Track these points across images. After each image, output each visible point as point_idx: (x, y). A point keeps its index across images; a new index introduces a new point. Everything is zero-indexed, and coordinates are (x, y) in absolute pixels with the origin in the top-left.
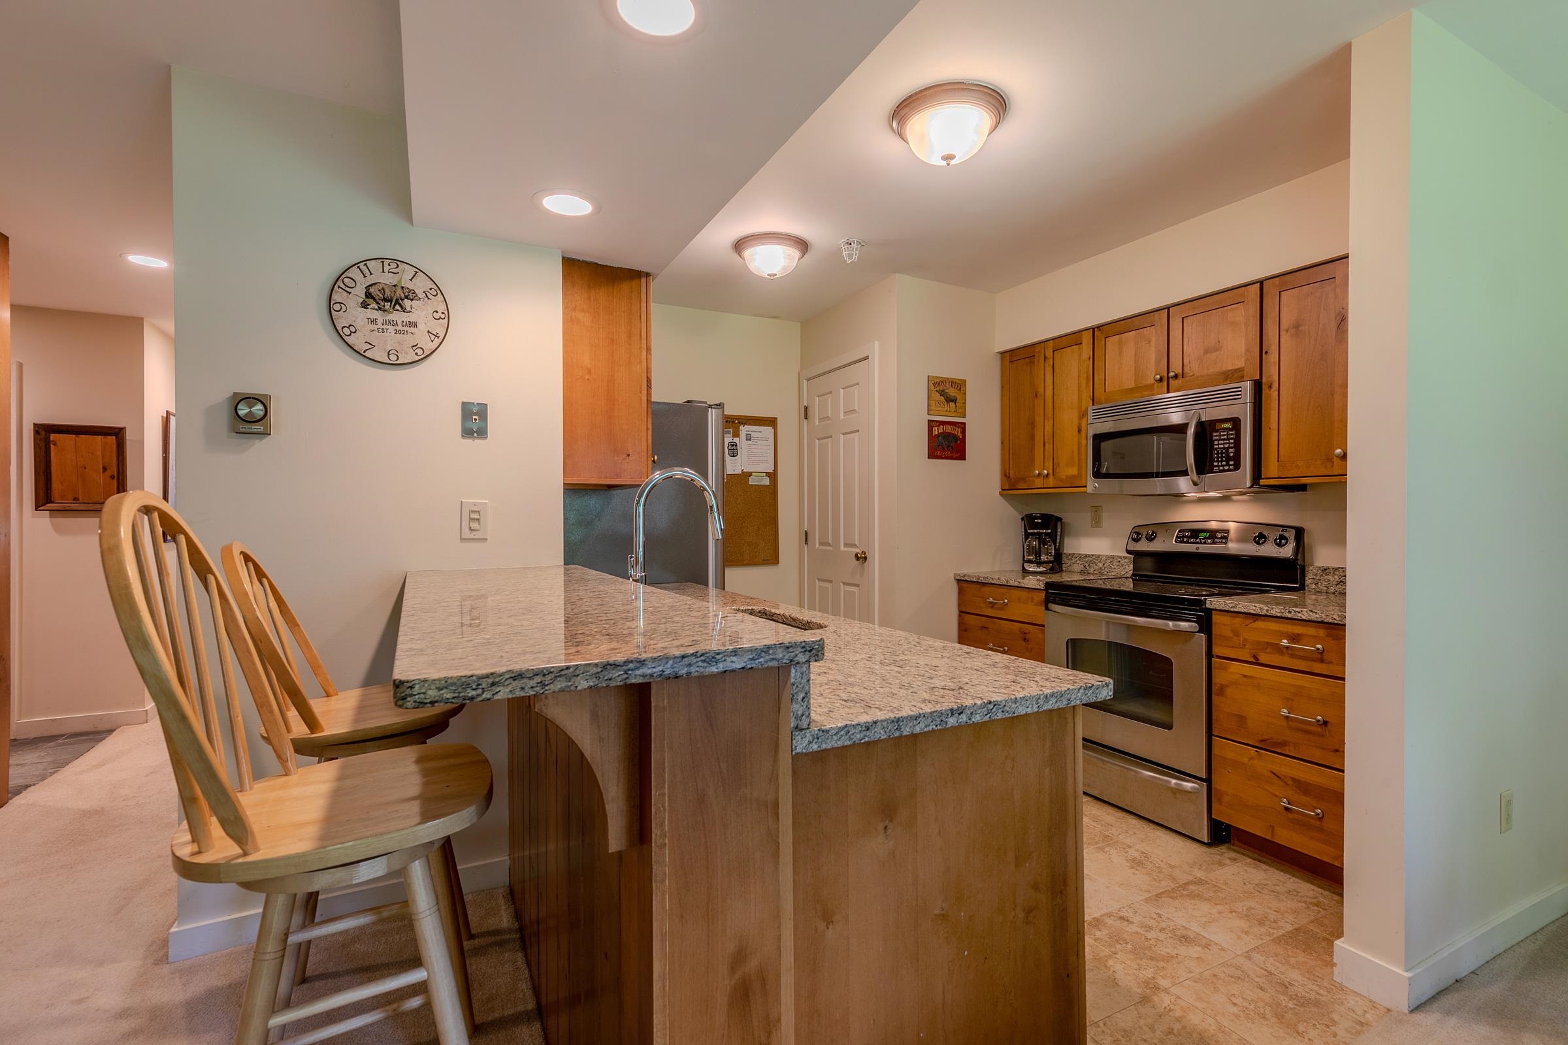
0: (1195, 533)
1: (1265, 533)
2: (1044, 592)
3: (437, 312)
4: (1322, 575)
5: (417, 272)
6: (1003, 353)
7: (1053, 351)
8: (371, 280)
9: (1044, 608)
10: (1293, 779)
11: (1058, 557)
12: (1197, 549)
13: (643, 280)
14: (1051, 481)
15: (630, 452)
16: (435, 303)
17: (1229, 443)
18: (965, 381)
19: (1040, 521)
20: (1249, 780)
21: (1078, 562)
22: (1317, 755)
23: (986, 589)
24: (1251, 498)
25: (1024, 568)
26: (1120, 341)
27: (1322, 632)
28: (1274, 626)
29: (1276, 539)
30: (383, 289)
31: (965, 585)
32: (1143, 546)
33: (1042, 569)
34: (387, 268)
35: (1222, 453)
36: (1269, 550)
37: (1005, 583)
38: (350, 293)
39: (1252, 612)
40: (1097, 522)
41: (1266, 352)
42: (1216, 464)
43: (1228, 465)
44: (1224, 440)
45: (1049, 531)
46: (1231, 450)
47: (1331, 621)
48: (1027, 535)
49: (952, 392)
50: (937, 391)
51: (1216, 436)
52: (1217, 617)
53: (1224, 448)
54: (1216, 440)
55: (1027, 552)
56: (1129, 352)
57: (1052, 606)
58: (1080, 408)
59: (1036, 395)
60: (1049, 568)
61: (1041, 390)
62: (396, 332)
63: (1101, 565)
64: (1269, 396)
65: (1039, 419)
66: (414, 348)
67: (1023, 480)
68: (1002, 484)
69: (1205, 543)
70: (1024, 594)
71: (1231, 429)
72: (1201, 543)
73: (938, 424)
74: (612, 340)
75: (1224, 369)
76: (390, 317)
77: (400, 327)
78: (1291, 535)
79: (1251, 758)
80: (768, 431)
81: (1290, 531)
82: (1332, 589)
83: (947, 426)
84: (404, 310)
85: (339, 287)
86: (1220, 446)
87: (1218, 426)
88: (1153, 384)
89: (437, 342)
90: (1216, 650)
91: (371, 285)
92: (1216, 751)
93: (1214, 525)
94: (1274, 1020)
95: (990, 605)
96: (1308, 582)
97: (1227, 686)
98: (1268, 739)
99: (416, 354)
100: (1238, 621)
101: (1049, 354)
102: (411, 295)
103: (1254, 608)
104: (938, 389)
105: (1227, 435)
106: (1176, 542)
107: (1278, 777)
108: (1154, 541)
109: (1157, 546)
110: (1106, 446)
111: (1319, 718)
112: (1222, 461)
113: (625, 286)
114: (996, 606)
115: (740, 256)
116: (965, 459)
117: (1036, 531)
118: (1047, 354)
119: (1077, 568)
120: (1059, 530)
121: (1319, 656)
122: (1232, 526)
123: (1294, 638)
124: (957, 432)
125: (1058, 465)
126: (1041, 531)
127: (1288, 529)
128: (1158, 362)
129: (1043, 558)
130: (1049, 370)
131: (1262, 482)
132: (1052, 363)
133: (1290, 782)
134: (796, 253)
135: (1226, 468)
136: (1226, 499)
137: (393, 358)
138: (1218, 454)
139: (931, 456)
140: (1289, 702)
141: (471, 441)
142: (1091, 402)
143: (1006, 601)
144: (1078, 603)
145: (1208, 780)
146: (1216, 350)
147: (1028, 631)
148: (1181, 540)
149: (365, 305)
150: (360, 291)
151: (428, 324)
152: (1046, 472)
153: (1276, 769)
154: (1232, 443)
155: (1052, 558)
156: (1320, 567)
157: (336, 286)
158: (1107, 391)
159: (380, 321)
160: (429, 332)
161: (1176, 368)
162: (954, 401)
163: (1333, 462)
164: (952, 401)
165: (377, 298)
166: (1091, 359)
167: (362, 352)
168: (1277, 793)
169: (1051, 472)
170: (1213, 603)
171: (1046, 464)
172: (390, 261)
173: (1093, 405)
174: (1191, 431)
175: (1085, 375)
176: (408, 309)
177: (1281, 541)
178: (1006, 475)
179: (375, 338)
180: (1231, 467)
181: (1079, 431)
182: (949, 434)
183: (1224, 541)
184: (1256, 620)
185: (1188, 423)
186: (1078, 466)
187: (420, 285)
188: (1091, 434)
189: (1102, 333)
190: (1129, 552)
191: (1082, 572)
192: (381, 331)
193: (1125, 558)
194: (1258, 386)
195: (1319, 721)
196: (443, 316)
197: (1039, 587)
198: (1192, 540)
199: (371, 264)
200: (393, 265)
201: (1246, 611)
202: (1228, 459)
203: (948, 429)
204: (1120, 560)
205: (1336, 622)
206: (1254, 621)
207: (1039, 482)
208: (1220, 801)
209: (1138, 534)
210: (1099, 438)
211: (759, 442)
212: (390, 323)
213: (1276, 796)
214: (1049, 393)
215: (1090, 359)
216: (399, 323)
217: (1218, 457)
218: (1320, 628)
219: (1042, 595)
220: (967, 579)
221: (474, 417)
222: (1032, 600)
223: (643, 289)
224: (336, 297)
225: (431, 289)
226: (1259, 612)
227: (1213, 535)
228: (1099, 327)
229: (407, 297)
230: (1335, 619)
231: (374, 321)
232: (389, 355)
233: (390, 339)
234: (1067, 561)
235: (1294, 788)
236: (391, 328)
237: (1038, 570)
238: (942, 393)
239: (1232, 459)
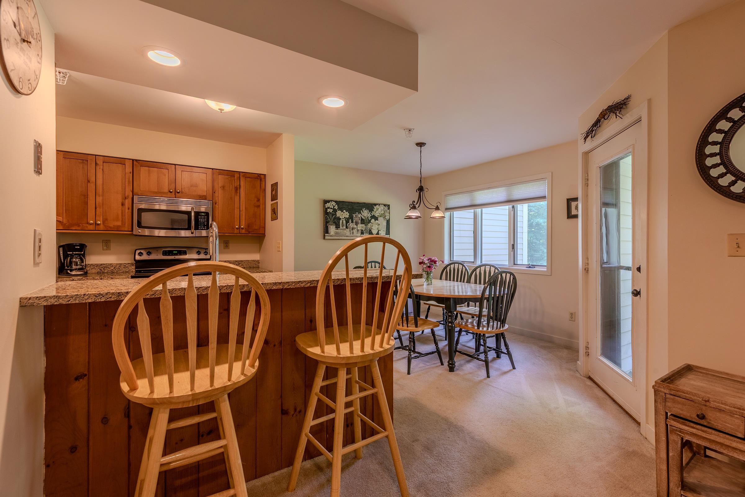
1: (200, 251)
7: (103, 162)
11: (85, 265)
14: (102, 227)
19: (79, 247)
21: (95, 268)
26: (149, 170)
29: (204, 253)
32: (144, 258)
35: (202, 223)
40: (107, 248)
41: (214, 193)
42: (200, 227)
43: (204, 227)
44: (202, 219)
45: (82, 253)
46: (205, 223)
51: (200, 217)
53: (203, 222)
54: (200, 219)
56: (154, 176)
58: (123, 194)
59: (89, 181)
61: (93, 179)
63: (112, 268)
65: (91, 194)
69: (177, 255)
71: (205, 215)
72: (175, 255)
75: (199, 194)
86: (201, 221)
87: (202, 214)
88: (167, 193)
101: (100, 163)
105: (204, 217)
106: (163, 255)
108: (150, 255)
109: (154, 257)
110: (143, 214)
112: (202, 226)
117: (75, 253)
118: (97, 162)
119: (95, 271)
120: (86, 252)
125: (107, 219)
126: (79, 253)
128: (170, 184)
130: (100, 171)
132: (101, 168)
135: (204, 229)
138: (200, 223)
141: (36, 175)
142: (132, 193)
146: (196, 186)
148: (165, 254)
152: (98, 222)
154: (206, 220)
158: (141, 190)
161: (179, 189)
163: (235, 230)
166: (132, 173)
169: (101, 222)
171: (98, 218)
173: (135, 194)
174: (193, 214)
175: (127, 180)
177: (206, 253)
180: (205, 229)
181: (123, 205)
183: (185, 254)
186: (122, 221)
188: (136, 207)
189: (138, 164)
190: (133, 261)
191: (98, 273)
193: (129, 264)
194: (213, 203)
198: (170, 254)
202: (204, 226)
204: (125, 265)
209: (141, 252)
210: (142, 211)
214: (100, 182)
215: (130, 173)
217: (200, 225)
227: (180, 252)
228: (136, 160)
234: (87, 268)
239: (206, 226)
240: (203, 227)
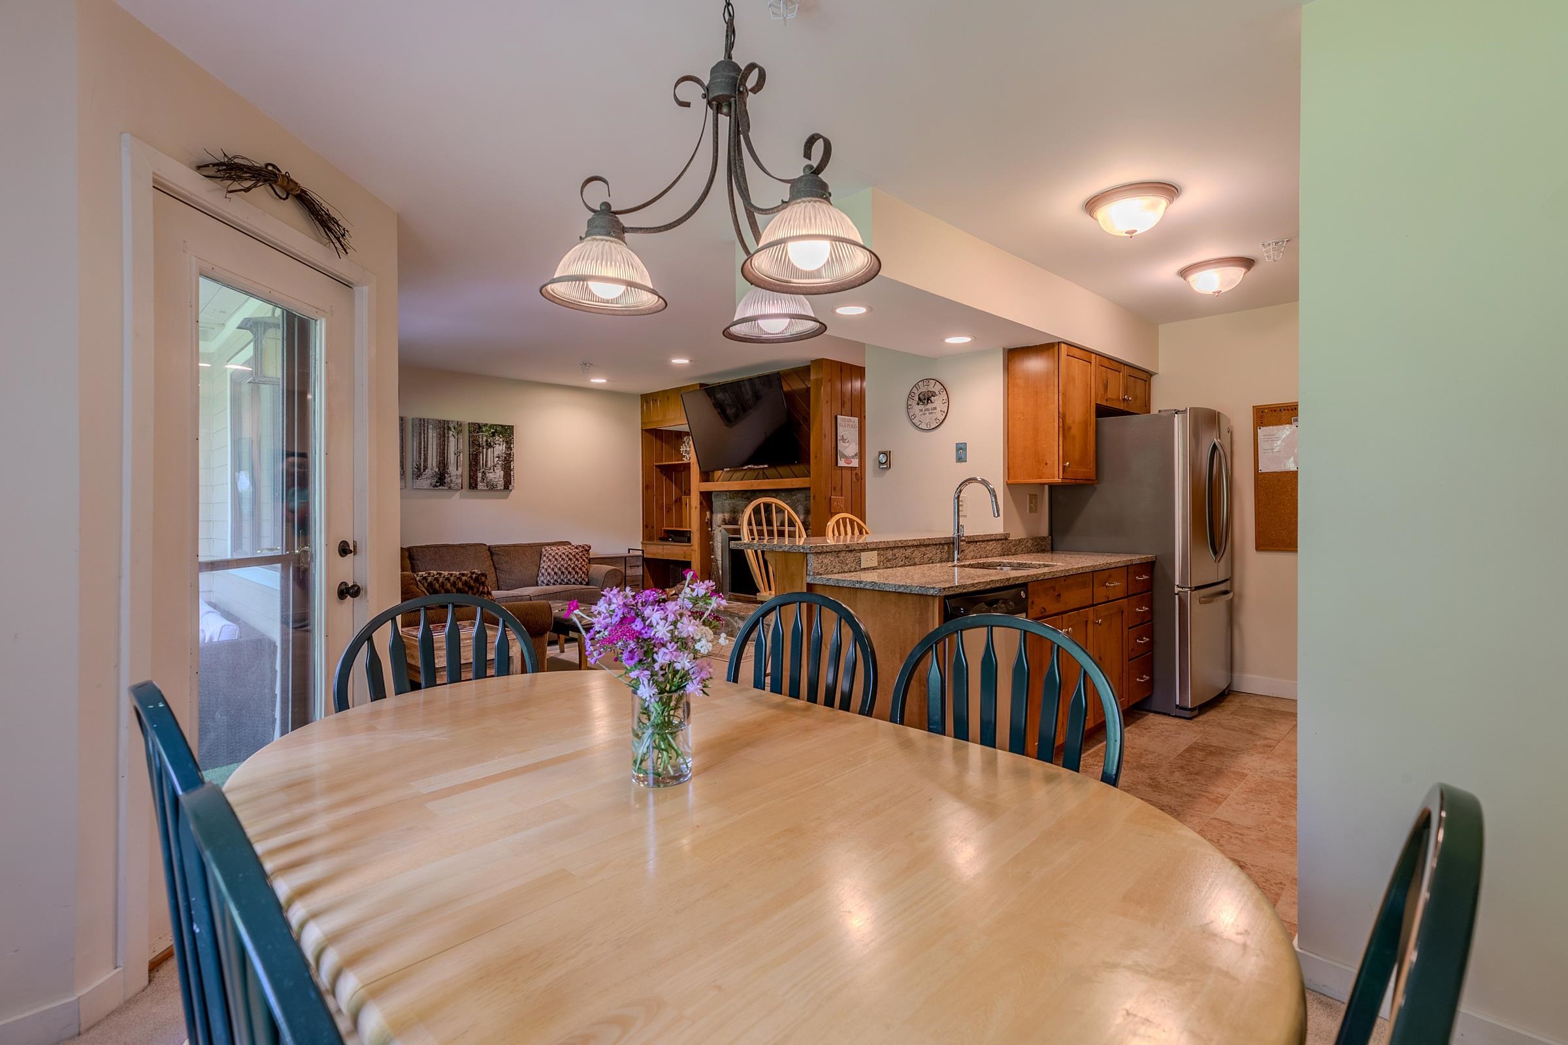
3: (944, 400)
5: (936, 382)
8: (920, 391)
13: (1056, 348)
15: (1048, 462)
16: (943, 395)
30: (924, 394)
34: (925, 384)
38: (914, 400)
62: (930, 413)
66: (937, 420)
74: (1037, 392)
76: (927, 407)
77: (930, 411)
84: (931, 402)
89: (944, 414)
91: (920, 394)
99: (938, 422)
102: (934, 394)
137: (929, 427)
141: (960, 463)
149: (918, 404)
150: (917, 398)
151: (941, 407)
157: (909, 398)
159: (924, 410)
160: (942, 411)
165: (923, 399)
167: (918, 426)
172: (926, 380)
176: (933, 401)
179: (923, 418)
187: (937, 388)
192: (924, 414)
196: (946, 401)
199: (920, 384)
200: (927, 382)
212: (928, 410)
216: (930, 409)
221: (961, 451)
223: (1056, 353)
224: (909, 403)
225: (941, 389)
229: (933, 396)
231: (921, 410)
232: (928, 425)
233: (928, 418)
236: (927, 412)
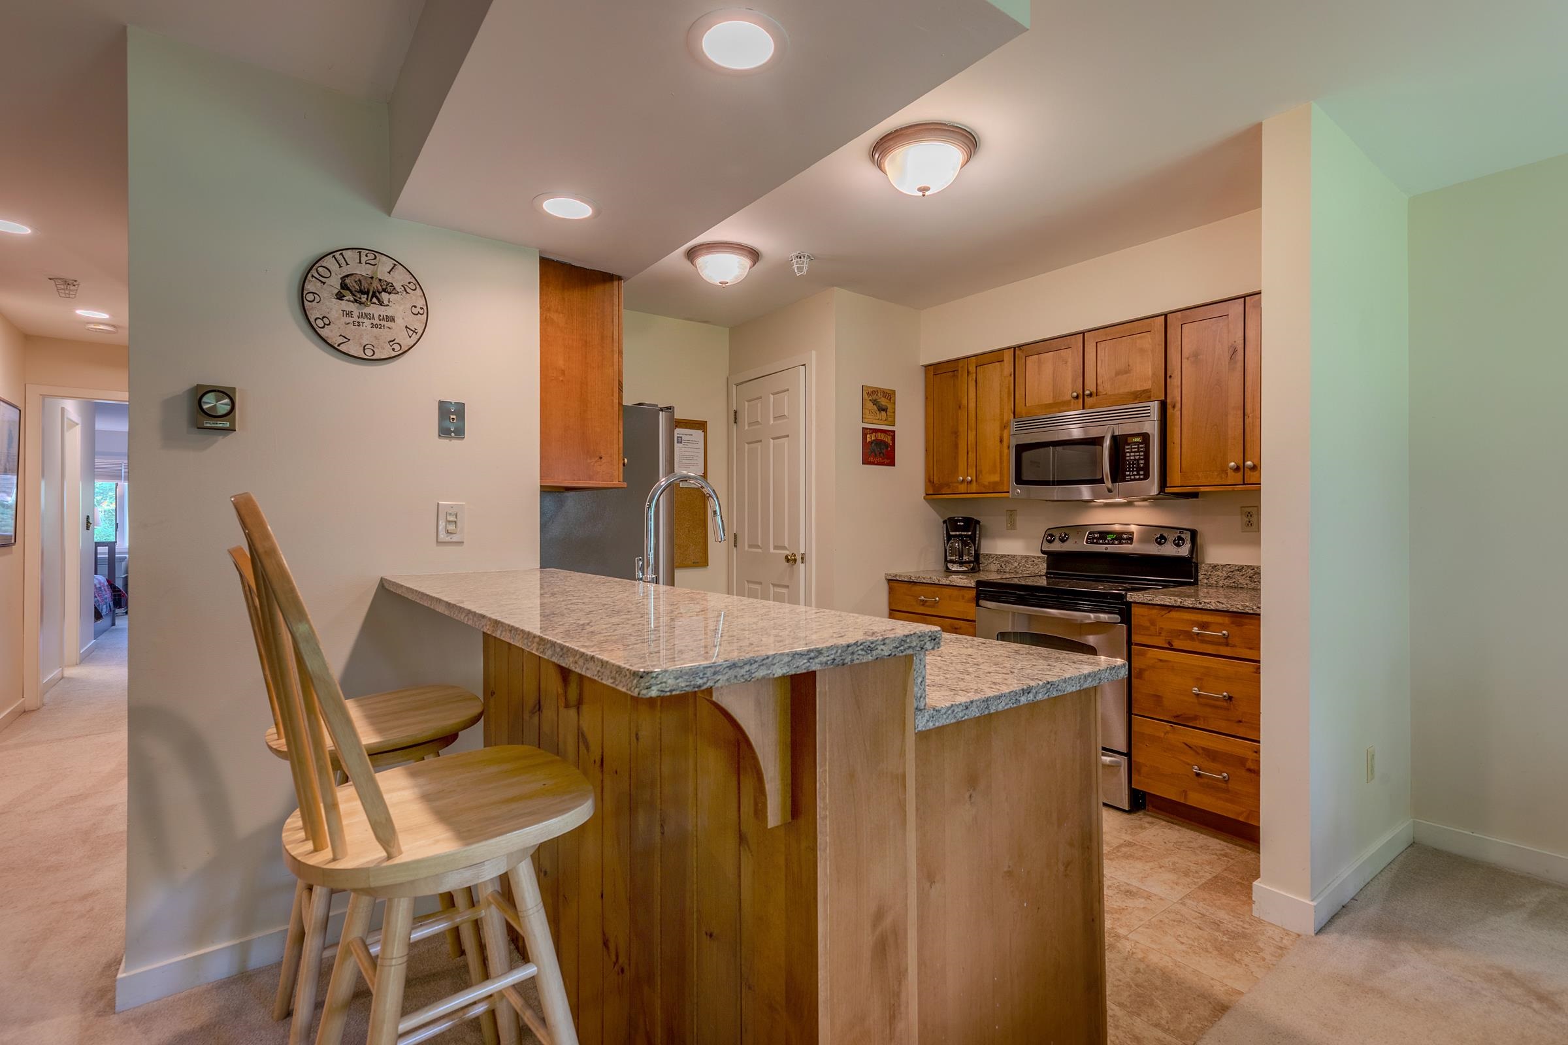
0: (1103, 535)
1: (1165, 535)
2: (975, 590)
3: (415, 307)
4: (1212, 571)
5: (395, 265)
6: (927, 367)
7: (976, 367)
8: (346, 270)
9: (975, 605)
10: (1203, 749)
11: (977, 556)
12: (1106, 548)
13: (616, 283)
14: (974, 488)
15: (602, 454)
16: (414, 297)
17: (1139, 455)
18: (894, 392)
19: (961, 524)
20: (1165, 751)
21: (994, 562)
22: (1222, 726)
23: (918, 588)
24: (1151, 503)
25: (947, 568)
26: (1039, 360)
27: (1227, 620)
28: (1186, 616)
29: (1175, 540)
30: (360, 280)
31: (895, 584)
32: (1057, 546)
33: (964, 569)
34: (364, 259)
35: (1133, 464)
36: (1169, 550)
37: (937, 582)
38: (324, 283)
39: (1168, 604)
40: (1012, 525)
41: (1170, 377)
42: (1128, 473)
43: (1138, 474)
44: (1135, 452)
45: (970, 533)
46: (1141, 462)
47: (1235, 610)
48: (949, 537)
49: (883, 402)
50: (870, 400)
51: (1128, 449)
52: (1136, 609)
53: (1135, 459)
54: (1128, 452)
55: (950, 553)
56: (1048, 369)
57: (982, 602)
58: (1002, 419)
59: (960, 407)
60: (970, 568)
61: (964, 402)
62: (373, 326)
63: (1016, 564)
64: (1173, 414)
65: (962, 429)
66: (391, 344)
67: (948, 485)
68: (926, 490)
69: (1113, 544)
70: (955, 592)
71: (1141, 443)
72: (1109, 544)
73: (871, 432)
74: (586, 342)
75: (1133, 390)
76: (366, 310)
77: (376, 321)
78: (1187, 536)
79: (1167, 733)
80: (698, 434)
81: (1186, 533)
82: (1221, 583)
83: (879, 434)
84: (381, 303)
85: (313, 276)
86: (1132, 458)
87: (1130, 440)
88: (1070, 401)
89: (415, 337)
90: (1135, 639)
91: (347, 276)
92: (1135, 728)
93: (1117, 528)
94: (1215, 953)
95: (922, 603)
96: (1201, 577)
97: (1145, 670)
98: (1182, 715)
99: (393, 349)
100: (1154, 612)
101: (972, 369)
102: (389, 288)
103: (1169, 600)
104: (871, 398)
105: (1138, 448)
106: (1086, 542)
107: (1190, 747)
108: (1068, 542)
109: (1070, 546)
110: (1026, 455)
111: (1225, 694)
112: (1133, 471)
113: (599, 290)
114: (927, 604)
115: (692, 264)
116: (894, 465)
117: (958, 533)
118: (970, 369)
119: (993, 567)
120: (978, 532)
121: (1224, 641)
122: (1133, 528)
123: (1203, 626)
124: (888, 439)
125: (981, 472)
126: (963, 533)
127: (1185, 531)
128: (1074, 381)
129: (965, 558)
130: (972, 385)
131: (1168, 490)
132: (974, 378)
133: (1200, 751)
134: (746, 262)
135: (1137, 477)
136: (1129, 504)
137: (369, 352)
138: (1129, 464)
139: (866, 461)
140: (1199, 681)
141: (448, 440)
142: (1012, 415)
143: (937, 599)
144: (1011, 599)
145: (1129, 754)
146: (1126, 372)
147: (959, 627)
148: (1090, 541)
149: (340, 297)
150: (335, 282)
151: (406, 319)
152: (969, 478)
153: (1189, 741)
154: (1142, 455)
155: (972, 559)
156: (1210, 565)
157: (310, 275)
158: (1027, 405)
159: (355, 314)
160: (406, 327)
161: (1090, 387)
162: (885, 410)
163: (1227, 473)
164: (883, 410)
165: (353, 289)
166: (1013, 376)
167: (336, 346)
168: (1189, 762)
169: (974, 478)
170: (1132, 597)
171: (970, 471)
172: (367, 252)
173: (1014, 417)
174: (1107, 443)
175: (1006, 390)
176: (386, 302)
177: (1179, 542)
178: (929, 481)
179: (350, 331)
180: (1142, 477)
181: (1001, 441)
182: (881, 441)
183: (1129, 541)
184: (1171, 611)
185: (1104, 437)
186: (1000, 473)
187: (398, 279)
188: (1014, 442)
189: (1023, 352)
190: (1043, 552)
191: (998, 572)
192: (356, 324)
193: (1039, 557)
194: (1163, 406)
195: (1225, 696)
196: (421, 311)
197: (970, 585)
198: (1101, 541)
199: (347, 254)
200: (371, 256)
201: (1162, 603)
202: (1138, 469)
203: (880, 436)
204: (1033, 559)
205: (1239, 611)
206: (1169, 612)
207: (962, 488)
208: (1139, 772)
209: (1052, 536)
210: (1021, 449)
211: (690, 445)
212: (366, 316)
213: (1188, 764)
214: (972, 405)
215: (1011, 375)
216: (376, 316)
217: (1130, 468)
218: (1225, 616)
219: (974, 592)
220: (898, 578)
221: (452, 417)
222: (963, 597)
223: (616, 292)
224: (309, 287)
225: (409, 283)
226: (1173, 603)
227: (1120, 537)
228: (1020, 346)
229: (384, 290)
230: (1238, 609)
231: (349, 314)
232: (364, 350)
233: (366, 333)
234: (984, 561)
235: (1204, 756)
236: (367, 322)
237: (961, 569)
238: (875, 402)
239: (1142, 469)
240: (1135, 473)
